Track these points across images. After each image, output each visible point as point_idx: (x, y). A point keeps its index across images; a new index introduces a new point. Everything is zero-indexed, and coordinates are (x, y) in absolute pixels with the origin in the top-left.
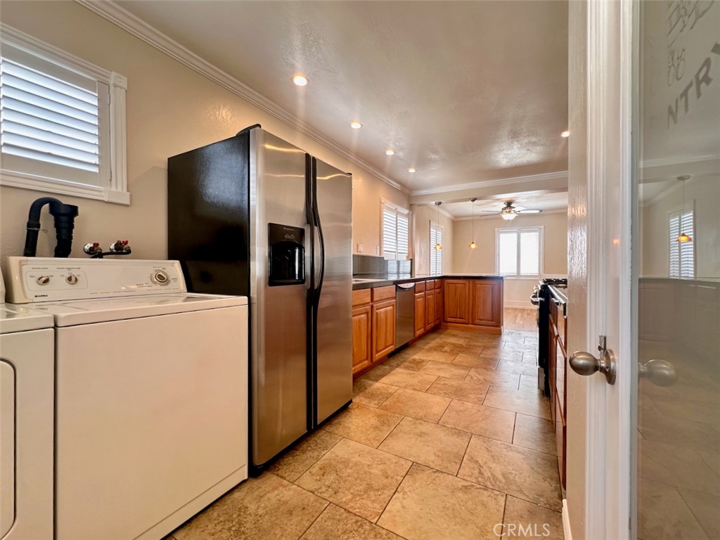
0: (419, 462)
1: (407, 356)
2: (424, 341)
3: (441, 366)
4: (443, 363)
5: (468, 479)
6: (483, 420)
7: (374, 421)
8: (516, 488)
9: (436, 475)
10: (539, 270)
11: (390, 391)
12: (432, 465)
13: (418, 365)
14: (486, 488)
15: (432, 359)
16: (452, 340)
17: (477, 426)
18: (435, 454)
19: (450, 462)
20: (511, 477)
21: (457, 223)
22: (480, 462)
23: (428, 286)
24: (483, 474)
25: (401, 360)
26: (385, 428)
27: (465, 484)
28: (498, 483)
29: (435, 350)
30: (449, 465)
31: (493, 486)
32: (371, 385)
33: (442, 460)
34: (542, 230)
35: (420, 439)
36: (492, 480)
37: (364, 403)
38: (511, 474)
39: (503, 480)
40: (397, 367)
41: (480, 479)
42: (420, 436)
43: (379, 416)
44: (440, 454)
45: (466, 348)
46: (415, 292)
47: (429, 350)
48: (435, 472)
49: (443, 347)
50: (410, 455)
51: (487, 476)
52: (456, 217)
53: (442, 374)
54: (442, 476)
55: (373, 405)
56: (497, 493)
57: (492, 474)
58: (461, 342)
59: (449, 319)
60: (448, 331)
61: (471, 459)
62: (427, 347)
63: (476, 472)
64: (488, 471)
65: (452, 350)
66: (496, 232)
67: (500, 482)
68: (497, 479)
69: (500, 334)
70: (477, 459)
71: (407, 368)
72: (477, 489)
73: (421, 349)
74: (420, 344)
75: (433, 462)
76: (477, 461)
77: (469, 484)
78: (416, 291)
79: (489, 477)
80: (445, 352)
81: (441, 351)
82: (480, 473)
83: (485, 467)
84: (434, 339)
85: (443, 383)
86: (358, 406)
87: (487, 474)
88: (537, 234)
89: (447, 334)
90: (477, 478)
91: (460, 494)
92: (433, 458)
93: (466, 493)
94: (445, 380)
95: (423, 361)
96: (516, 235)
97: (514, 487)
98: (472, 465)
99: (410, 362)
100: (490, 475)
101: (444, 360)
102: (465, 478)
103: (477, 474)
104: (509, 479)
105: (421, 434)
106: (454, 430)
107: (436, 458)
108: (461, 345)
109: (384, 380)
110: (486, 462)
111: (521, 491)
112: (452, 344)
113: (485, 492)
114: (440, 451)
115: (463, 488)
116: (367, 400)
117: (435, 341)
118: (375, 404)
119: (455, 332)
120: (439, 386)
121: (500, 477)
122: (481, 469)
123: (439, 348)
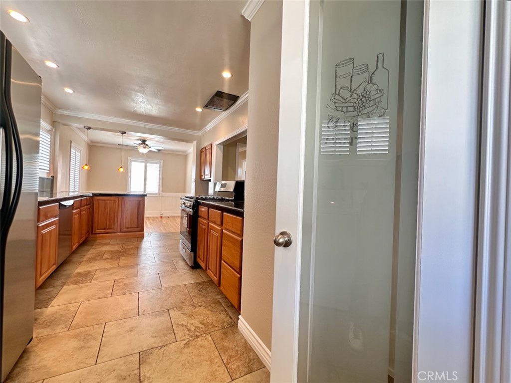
0: (144, 349)
1: (68, 272)
2: (79, 254)
3: (111, 271)
4: (111, 269)
5: (184, 338)
6: (169, 297)
7: (73, 344)
8: (212, 326)
9: (163, 350)
10: (159, 189)
11: (72, 309)
12: (155, 345)
13: (85, 277)
14: (197, 337)
15: (98, 268)
16: (107, 248)
17: (168, 303)
18: (152, 337)
19: (165, 335)
20: (205, 322)
21: (93, 148)
22: (184, 324)
23: (83, 202)
24: (190, 330)
25: (64, 277)
26: (92, 343)
27: (185, 342)
28: (201, 329)
29: (96, 260)
30: (167, 338)
31: (200, 333)
32: (42, 313)
33: (160, 338)
34: (162, 163)
35: (132, 333)
36: (197, 330)
37: (46, 333)
38: (204, 320)
39: (203, 326)
40: (64, 285)
41: (191, 334)
42: (131, 331)
43: (76, 336)
44: (156, 335)
45: (123, 252)
46: (73, 209)
47: (90, 261)
48: (161, 348)
49: (103, 256)
50: (133, 350)
51: (193, 329)
52: (92, 142)
53: (117, 277)
54: (167, 348)
55: (59, 330)
56: (204, 335)
57: (195, 327)
58: (116, 248)
59: (98, 231)
60: (98, 241)
61: (178, 325)
62: (85, 259)
63: (186, 331)
64: (192, 326)
65: (112, 257)
66: (129, 160)
67: (202, 328)
68: (199, 327)
69: (143, 237)
70: (182, 323)
71: (76, 283)
72: (193, 340)
73: (81, 263)
74: (76, 258)
75: (155, 343)
76: (182, 325)
77: (187, 341)
78: (75, 208)
79: (195, 330)
80: (106, 259)
81: (102, 259)
82: (189, 330)
83: (189, 325)
84: (88, 251)
85: (122, 283)
86: (40, 340)
87: (193, 328)
88: (158, 165)
89: (98, 245)
90: (189, 334)
91: (186, 350)
92: (153, 340)
93: (189, 347)
94: (122, 281)
95: (90, 272)
96: (143, 164)
97: (210, 326)
98: (181, 328)
99: (75, 277)
100: (194, 328)
101: (109, 266)
102: (182, 339)
103: (188, 332)
104: (205, 323)
105: (131, 330)
106: (154, 313)
107: (155, 339)
108: (117, 250)
109: (55, 302)
110: (188, 322)
111: (214, 326)
112: (109, 251)
113: (198, 339)
114: (153, 333)
115: (185, 346)
116: (49, 329)
117: (92, 252)
118: (63, 328)
119: (107, 241)
120: (120, 287)
121: (201, 325)
122: (188, 328)
123: (99, 257)
